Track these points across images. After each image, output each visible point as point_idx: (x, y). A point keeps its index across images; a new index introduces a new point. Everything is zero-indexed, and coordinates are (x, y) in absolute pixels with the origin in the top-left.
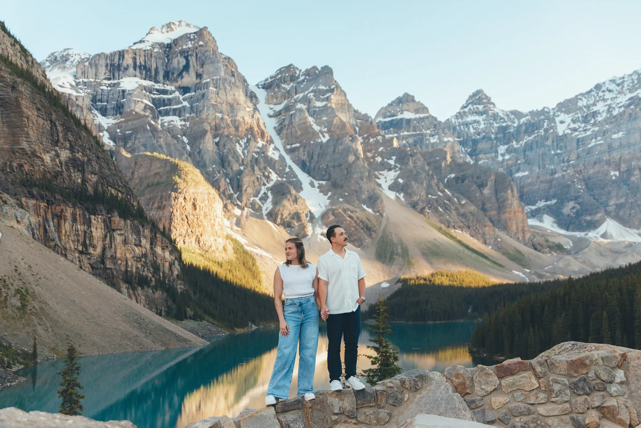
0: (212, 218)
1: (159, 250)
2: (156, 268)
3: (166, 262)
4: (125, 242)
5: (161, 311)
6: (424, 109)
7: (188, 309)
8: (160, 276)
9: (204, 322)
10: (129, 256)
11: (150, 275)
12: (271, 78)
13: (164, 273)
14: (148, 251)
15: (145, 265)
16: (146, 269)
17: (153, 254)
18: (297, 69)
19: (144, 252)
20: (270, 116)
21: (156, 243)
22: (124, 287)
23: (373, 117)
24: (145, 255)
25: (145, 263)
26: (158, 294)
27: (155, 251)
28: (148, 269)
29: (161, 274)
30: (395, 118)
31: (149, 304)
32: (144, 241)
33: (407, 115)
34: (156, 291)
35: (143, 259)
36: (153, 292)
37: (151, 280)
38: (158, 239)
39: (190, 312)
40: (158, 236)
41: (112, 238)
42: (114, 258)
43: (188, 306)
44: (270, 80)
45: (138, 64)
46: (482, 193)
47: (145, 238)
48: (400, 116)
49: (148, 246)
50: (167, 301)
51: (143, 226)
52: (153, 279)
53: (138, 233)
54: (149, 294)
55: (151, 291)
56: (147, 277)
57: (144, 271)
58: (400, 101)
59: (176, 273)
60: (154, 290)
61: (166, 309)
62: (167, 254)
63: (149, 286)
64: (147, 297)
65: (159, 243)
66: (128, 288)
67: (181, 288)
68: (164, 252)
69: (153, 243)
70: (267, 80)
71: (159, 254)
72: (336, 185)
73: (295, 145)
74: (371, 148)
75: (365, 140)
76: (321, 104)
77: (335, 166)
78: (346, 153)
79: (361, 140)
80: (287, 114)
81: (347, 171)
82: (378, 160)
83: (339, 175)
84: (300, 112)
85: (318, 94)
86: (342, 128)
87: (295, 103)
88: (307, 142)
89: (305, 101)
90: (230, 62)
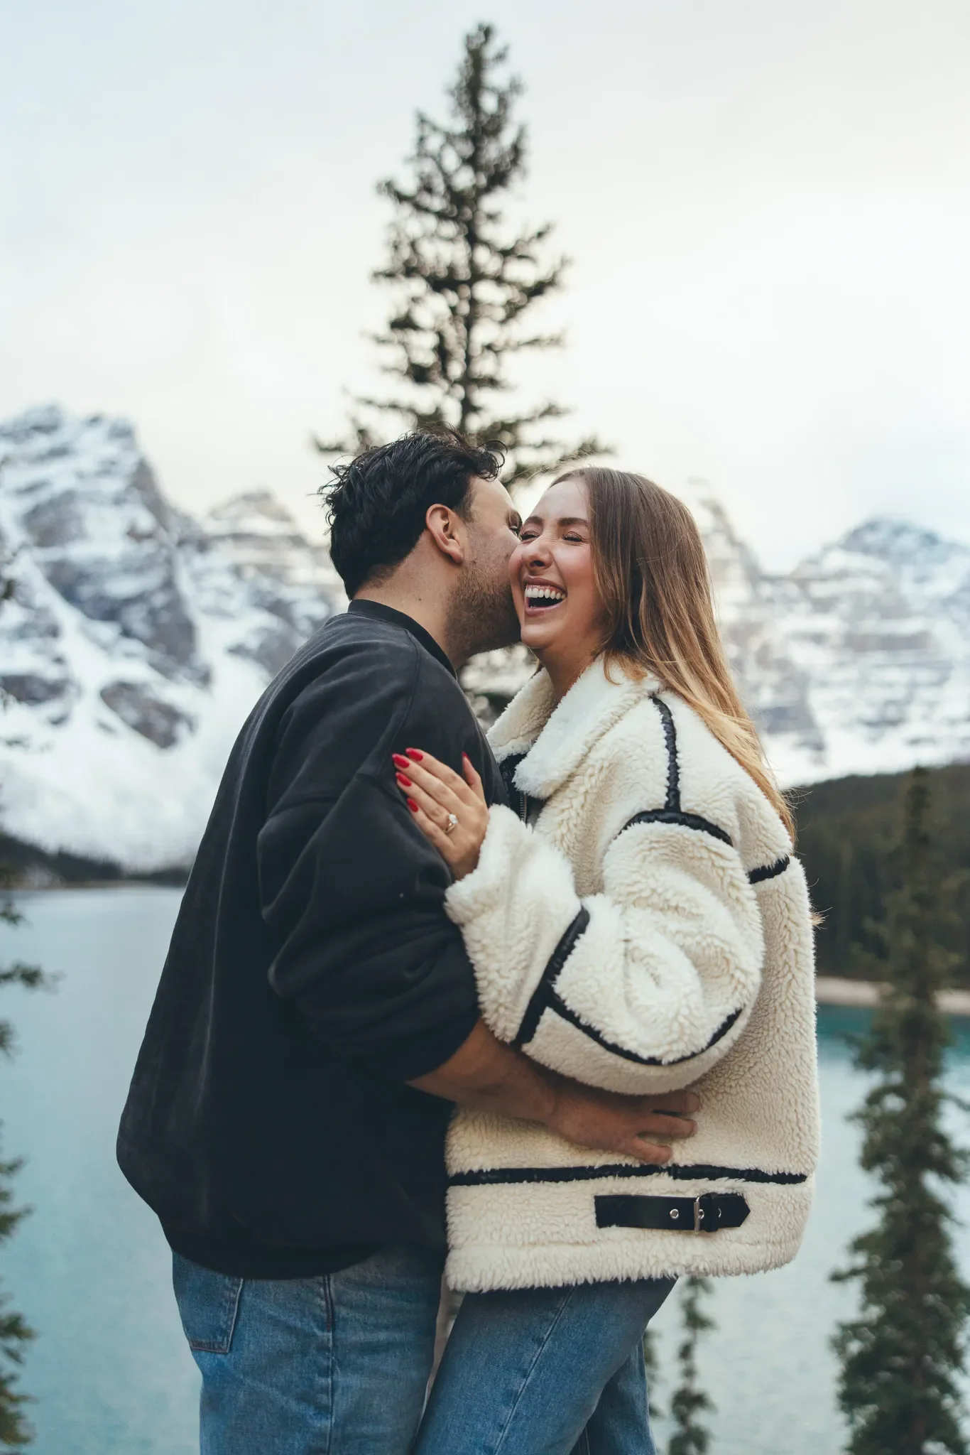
6: (288, 517)
18: (68, 412)
23: (202, 521)
72: (127, 633)
73: (54, 554)
74: (197, 577)
75: (188, 561)
76: (113, 485)
77: (129, 601)
78: (151, 580)
79: (180, 557)
80: (43, 496)
81: (153, 613)
82: (208, 599)
83: (136, 618)
84: (69, 496)
85: (108, 468)
86: (149, 536)
87: (60, 476)
88: (78, 552)
89: (80, 476)
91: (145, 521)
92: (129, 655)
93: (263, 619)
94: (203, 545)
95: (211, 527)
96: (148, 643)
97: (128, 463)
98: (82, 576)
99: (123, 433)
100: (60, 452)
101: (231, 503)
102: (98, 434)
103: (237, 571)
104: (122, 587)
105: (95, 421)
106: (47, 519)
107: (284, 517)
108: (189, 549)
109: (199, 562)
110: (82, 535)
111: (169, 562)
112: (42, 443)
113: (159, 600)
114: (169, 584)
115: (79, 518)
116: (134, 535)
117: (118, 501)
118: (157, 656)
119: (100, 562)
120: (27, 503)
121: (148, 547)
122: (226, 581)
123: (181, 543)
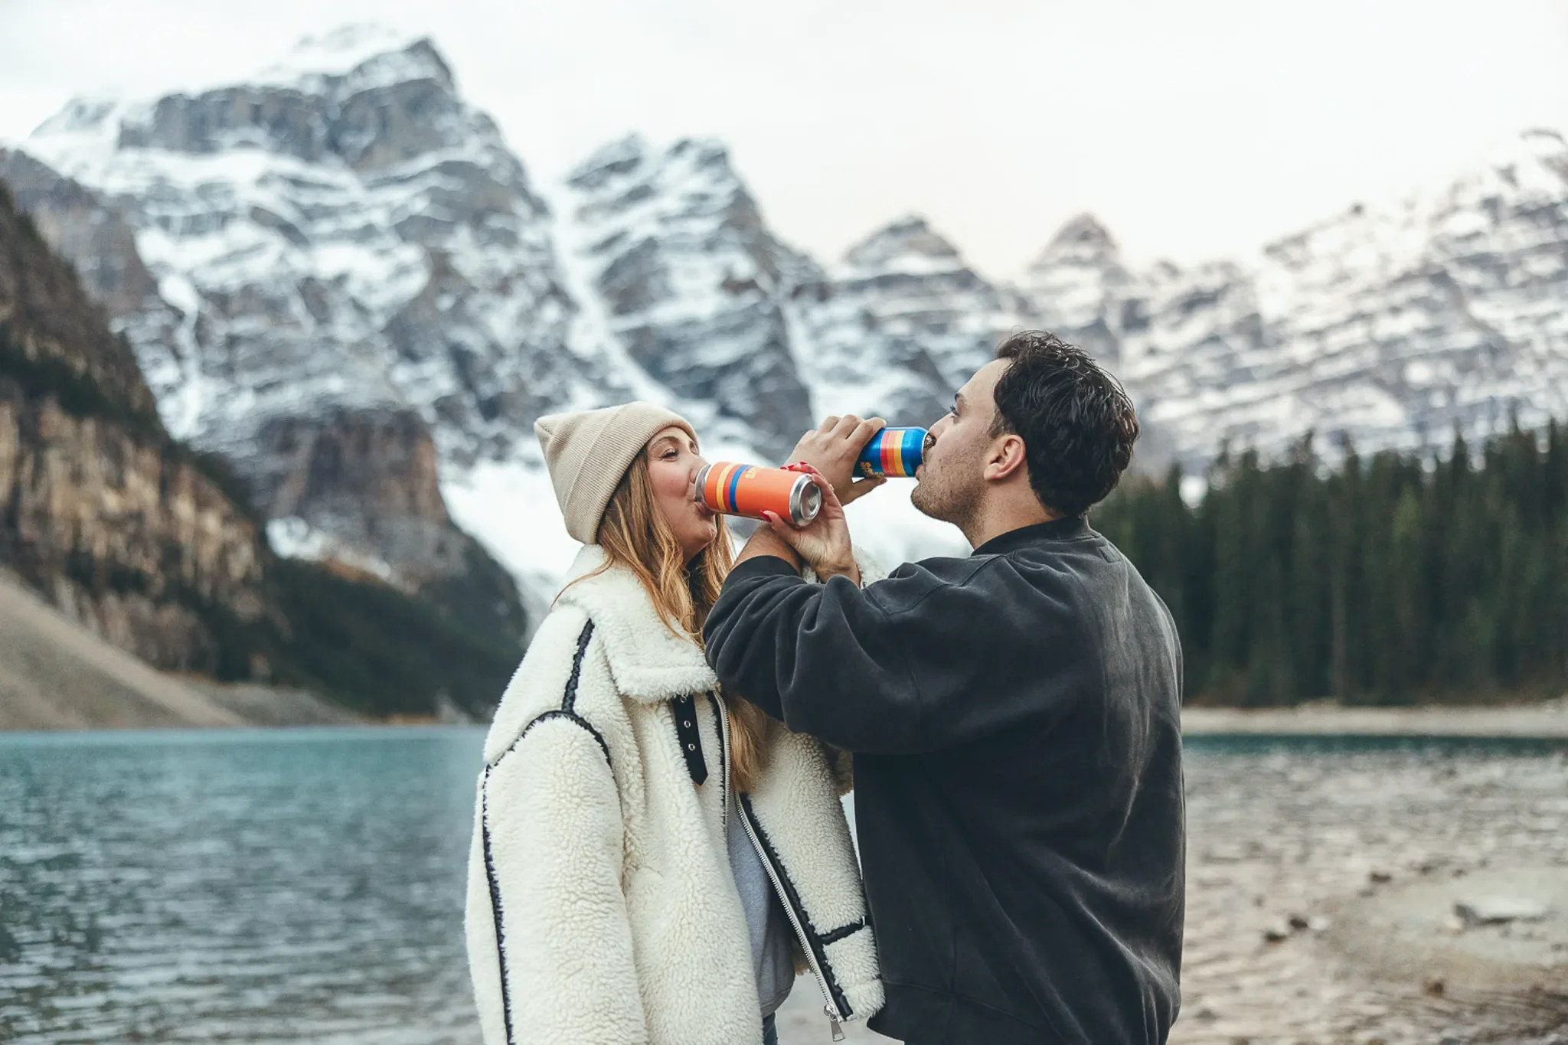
1: (184, 507)
2: (172, 552)
3: (208, 541)
4: (77, 477)
6: (951, 253)
7: (259, 660)
8: (181, 572)
10: (85, 512)
13: (196, 565)
14: (148, 507)
15: (136, 540)
16: (137, 552)
17: (166, 519)
18: (648, 144)
19: (133, 508)
20: (579, 252)
21: (177, 489)
22: (65, 591)
23: (831, 267)
24: (138, 516)
25: (138, 535)
26: (171, 615)
27: (173, 510)
28: (145, 553)
29: (188, 568)
32: (133, 480)
34: (166, 606)
35: (132, 525)
36: (155, 608)
38: (184, 478)
39: (260, 665)
40: (182, 471)
41: (39, 466)
42: (42, 516)
43: (261, 652)
44: (586, 169)
45: (266, 117)
47: (142, 471)
48: (892, 267)
49: (151, 496)
50: (195, 635)
51: (137, 445)
52: (159, 578)
53: (117, 458)
54: (140, 612)
55: (147, 605)
56: (139, 570)
60: (160, 605)
61: (193, 654)
62: (212, 522)
63: (143, 593)
64: (134, 621)
65: (187, 489)
66: (77, 596)
68: (203, 517)
69: (166, 487)
71: (185, 521)
72: (725, 412)
73: (635, 321)
74: (816, 333)
75: (804, 314)
76: (702, 227)
77: (726, 370)
78: (754, 340)
79: (791, 311)
80: (620, 250)
81: (755, 381)
82: (831, 360)
83: (735, 391)
84: (651, 244)
85: (697, 204)
86: (749, 285)
87: (639, 223)
88: (663, 314)
89: (664, 219)
90: (486, 124)
91: (744, 267)
92: (727, 439)
93: (901, 379)
94: (823, 292)
95: (840, 272)
96: (750, 421)
97: (722, 194)
98: (670, 345)
99: (715, 159)
100: (640, 194)
101: (872, 241)
102: (683, 164)
103: (869, 321)
104: (718, 353)
105: (680, 148)
106: (626, 277)
107: (948, 251)
108: (807, 300)
109: (819, 314)
110: (669, 294)
111: (777, 316)
112: (620, 185)
113: (762, 365)
114: (777, 343)
115: (664, 271)
116: (733, 286)
117: (710, 246)
118: (762, 437)
119: (690, 323)
120: (602, 262)
121: (749, 299)
122: (852, 335)
123: (797, 292)
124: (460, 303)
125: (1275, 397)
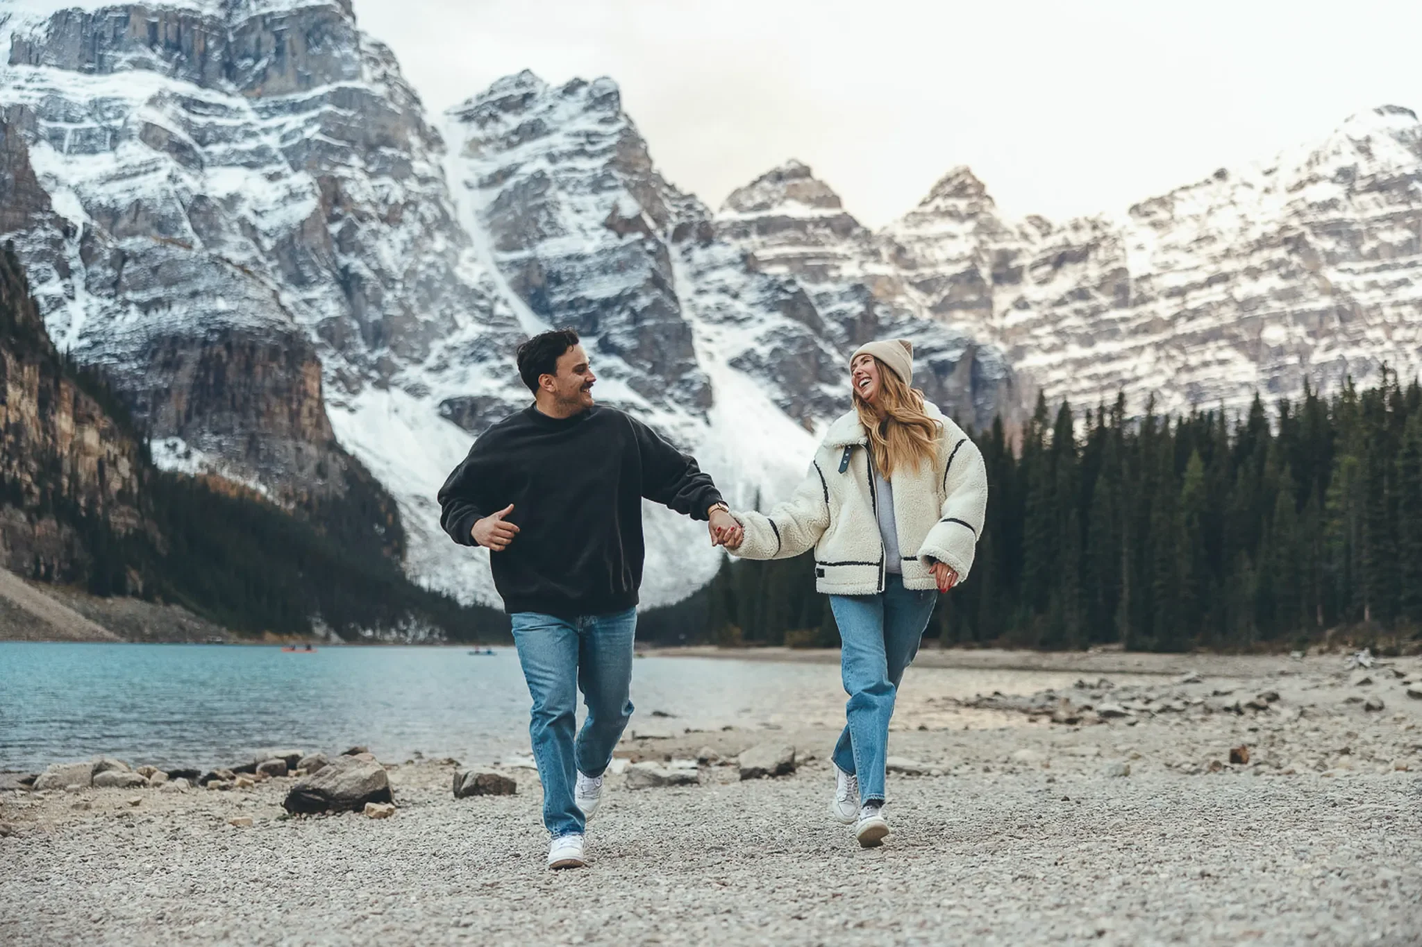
0: (295, 397)
1: (64, 422)
2: (51, 465)
3: (87, 454)
5: (49, 569)
6: (833, 200)
7: (134, 574)
8: (59, 485)
9: (177, 609)
11: (29, 479)
12: (480, 97)
13: (74, 477)
14: (28, 420)
15: (14, 451)
16: (15, 463)
17: (46, 431)
18: (541, 81)
19: (12, 420)
20: (468, 185)
21: (57, 404)
23: (714, 208)
24: (16, 429)
25: (16, 446)
26: (46, 526)
27: (53, 424)
28: (21, 464)
29: (65, 481)
30: (764, 214)
31: (12, 548)
32: (14, 394)
33: (796, 210)
34: (40, 517)
35: (10, 438)
36: (30, 520)
37: (30, 493)
38: (66, 395)
39: (135, 579)
40: (63, 386)
43: (136, 567)
44: (475, 103)
45: (161, 38)
46: (940, 386)
47: (21, 385)
48: (776, 211)
49: (30, 409)
50: (69, 546)
51: (19, 358)
52: (36, 490)
54: (15, 523)
55: (23, 517)
56: (16, 482)
57: (9, 466)
58: (778, 176)
59: (116, 485)
60: (34, 516)
61: (67, 566)
62: (91, 437)
63: (18, 504)
64: (9, 530)
65: (68, 405)
67: (127, 526)
68: (82, 431)
69: (46, 403)
70: (468, 102)
71: (64, 434)
72: (606, 347)
73: (522, 254)
74: (698, 273)
75: (687, 253)
76: (591, 166)
77: (607, 304)
78: (637, 278)
79: (674, 251)
80: (509, 184)
81: (636, 318)
82: (710, 300)
83: (617, 326)
84: (540, 179)
85: (586, 144)
86: (634, 224)
87: (528, 159)
88: (550, 249)
89: (553, 156)
90: (383, 54)
91: (629, 206)
92: (606, 374)
93: (777, 320)
94: (707, 235)
95: (722, 215)
96: (630, 356)
97: (611, 133)
98: (556, 279)
99: (608, 99)
100: (533, 130)
101: (755, 184)
102: (572, 105)
103: (749, 263)
104: (602, 288)
105: (571, 89)
106: (510, 214)
107: (831, 199)
108: (689, 241)
109: (699, 255)
110: (558, 230)
111: (661, 254)
112: (512, 121)
113: (644, 301)
114: (658, 282)
115: (552, 206)
117: (597, 185)
118: (639, 373)
119: (574, 257)
120: (494, 193)
121: (634, 236)
122: (732, 277)
123: (680, 234)
124: (351, 228)
125: (1139, 350)
